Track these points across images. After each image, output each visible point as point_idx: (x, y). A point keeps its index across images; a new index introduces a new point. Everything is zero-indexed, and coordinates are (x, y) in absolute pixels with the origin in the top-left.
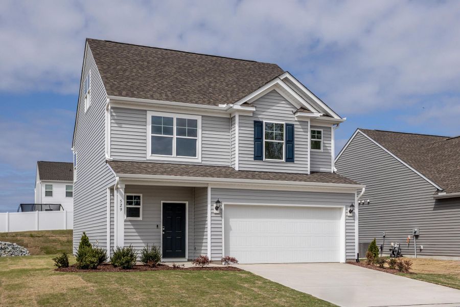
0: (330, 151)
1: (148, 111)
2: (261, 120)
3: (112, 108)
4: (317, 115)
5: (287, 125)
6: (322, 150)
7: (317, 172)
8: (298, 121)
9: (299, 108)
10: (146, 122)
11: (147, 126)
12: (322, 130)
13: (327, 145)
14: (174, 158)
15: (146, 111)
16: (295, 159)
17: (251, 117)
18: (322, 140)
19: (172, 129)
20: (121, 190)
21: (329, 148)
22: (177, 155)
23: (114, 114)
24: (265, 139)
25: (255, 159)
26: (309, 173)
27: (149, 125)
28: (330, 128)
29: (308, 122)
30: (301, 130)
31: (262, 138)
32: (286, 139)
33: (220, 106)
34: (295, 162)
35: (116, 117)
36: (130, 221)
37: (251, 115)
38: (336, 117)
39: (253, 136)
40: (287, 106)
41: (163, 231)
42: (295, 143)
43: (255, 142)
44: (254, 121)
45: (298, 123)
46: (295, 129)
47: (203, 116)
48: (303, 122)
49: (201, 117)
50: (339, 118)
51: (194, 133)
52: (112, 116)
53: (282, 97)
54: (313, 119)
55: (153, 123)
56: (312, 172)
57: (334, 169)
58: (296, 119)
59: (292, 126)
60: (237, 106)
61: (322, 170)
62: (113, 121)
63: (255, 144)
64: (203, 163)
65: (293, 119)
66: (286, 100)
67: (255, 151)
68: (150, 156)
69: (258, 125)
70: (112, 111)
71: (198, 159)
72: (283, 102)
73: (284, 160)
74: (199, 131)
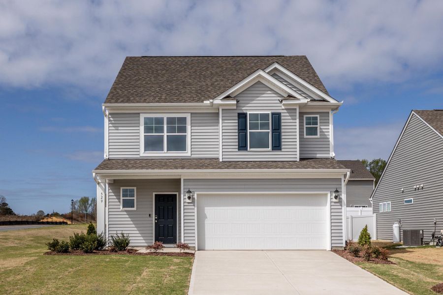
0: (328, 137)
1: (141, 114)
2: (245, 112)
3: (110, 114)
4: (304, 101)
5: (273, 114)
6: (318, 136)
7: (313, 159)
8: (285, 109)
9: (286, 95)
10: (139, 123)
11: (141, 127)
12: (318, 116)
13: (324, 130)
14: (165, 153)
15: (139, 113)
16: (283, 147)
17: (234, 109)
18: (318, 126)
19: (163, 128)
20: (102, 184)
21: (326, 133)
22: (167, 151)
23: (112, 119)
24: (250, 129)
25: (239, 150)
26: (298, 160)
27: (142, 126)
28: (328, 113)
29: (296, 109)
30: (290, 118)
31: (246, 129)
32: (272, 128)
33: (205, 102)
34: (283, 150)
35: (113, 121)
36: (126, 211)
37: (235, 108)
38: (332, 101)
39: (237, 128)
40: (274, 95)
41: (156, 219)
42: (282, 131)
43: (239, 133)
44: (238, 113)
45: (285, 111)
46: (282, 118)
47: (191, 113)
48: (291, 110)
49: (190, 114)
50: (336, 102)
51: (184, 130)
52: (109, 120)
53: (268, 87)
54: (301, 106)
55: (145, 123)
56: (301, 159)
57: (332, 154)
58: (283, 108)
59: (279, 114)
60: (218, 101)
61: (318, 156)
62: (111, 125)
63: (239, 136)
64: (193, 156)
65: (280, 108)
66: (271, 90)
67: (239, 142)
68: (143, 153)
69: (242, 117)
70: (110, 116)
71: (187, 153)
72: (269, 92)
73: (270, 149)
74: (189, 127)
